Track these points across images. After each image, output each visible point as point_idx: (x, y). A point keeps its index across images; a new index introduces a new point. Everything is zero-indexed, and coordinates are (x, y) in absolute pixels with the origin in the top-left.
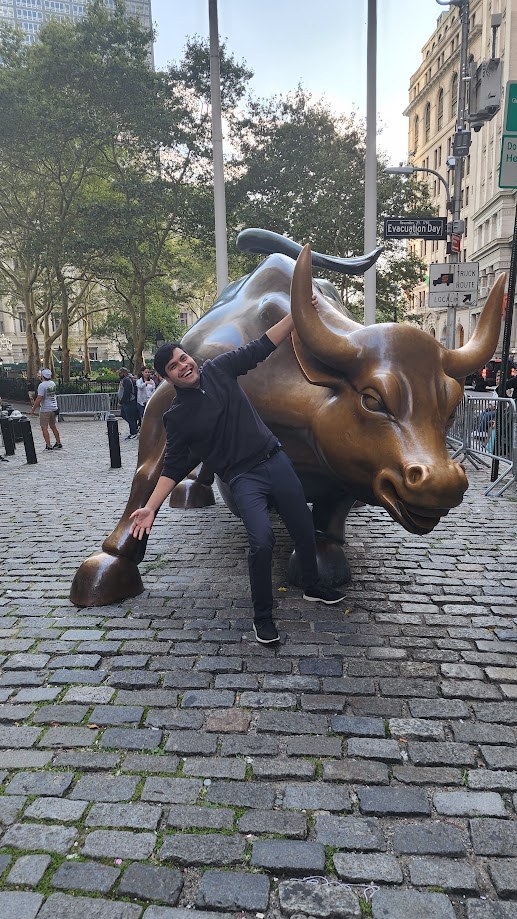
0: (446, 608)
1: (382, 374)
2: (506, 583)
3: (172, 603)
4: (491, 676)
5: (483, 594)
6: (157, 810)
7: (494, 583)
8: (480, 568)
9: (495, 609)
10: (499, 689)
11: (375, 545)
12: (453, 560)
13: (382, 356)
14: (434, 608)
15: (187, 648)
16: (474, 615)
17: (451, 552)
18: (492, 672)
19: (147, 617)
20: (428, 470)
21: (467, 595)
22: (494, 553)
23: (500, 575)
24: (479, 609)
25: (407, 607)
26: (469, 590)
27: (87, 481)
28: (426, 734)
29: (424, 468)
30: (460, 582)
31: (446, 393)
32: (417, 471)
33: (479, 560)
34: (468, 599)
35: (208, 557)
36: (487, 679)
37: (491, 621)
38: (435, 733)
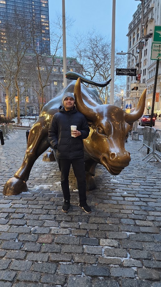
0: (126, 198)
1: (104, 121)
2: (147, 190)
3: (36, 195)
4: (137, 224)
5: (139, 193)
6: (14, 273)
7: (143, 190)
8: (139, 184)
9: (142, 199)
10: (139, 228)
11: (106, 175)
12: (131, 181)
13: (104, 115)
14: (122, 198)
15: (38, 211)
16: (135, 201)
17: (130, 178)
18: (138, 222)
19: (26, 200)
20: (117, 154)
21: (133, 194)
22: (144, 179)
23: (145, 187)
24: (137, 199)
25: (113, 198)
26: (134, 192)
27: (19, 151)
28: (112, 245)
29: (116, 153)
30: (131, 189)
31: (125, 128)
32: (114, 154)
33: (139, 181)
34: (133, 195)
35: (51, 179)
36: (135, 225)
37: (140, 203)
38: (115, 245)
